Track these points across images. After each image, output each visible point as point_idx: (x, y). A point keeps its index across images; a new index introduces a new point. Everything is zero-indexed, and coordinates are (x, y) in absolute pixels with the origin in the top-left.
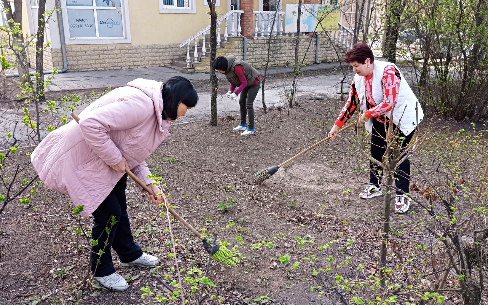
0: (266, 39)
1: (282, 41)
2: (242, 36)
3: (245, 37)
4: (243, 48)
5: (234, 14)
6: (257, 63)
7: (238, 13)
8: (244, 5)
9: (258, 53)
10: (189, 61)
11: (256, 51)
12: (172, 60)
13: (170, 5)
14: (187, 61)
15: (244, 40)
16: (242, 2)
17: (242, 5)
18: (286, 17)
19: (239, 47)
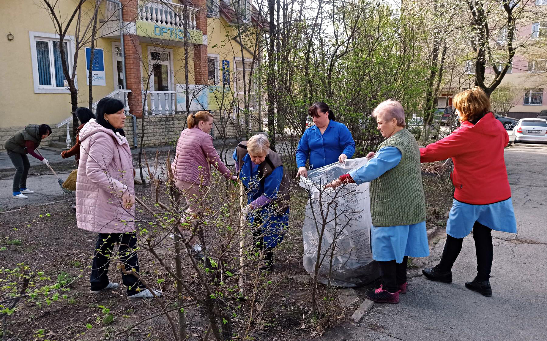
0: (157, 118)
1: (175, 119)
2: (131, 115)
3: (134, 116)
4: (133, 126)
5: (120, 93)
6: (150, 141)
7: (125, 92)
8: (130, 85)
9: (150, 131)
10: (69, 142)
11: (148, 129)
12: (51, 141)
13: (47, 85)
14: (67, 141)
15: (133, 118)
16: (128, 82)
17: (128, 85)
18: (178, 97)
19: (128, 125)
